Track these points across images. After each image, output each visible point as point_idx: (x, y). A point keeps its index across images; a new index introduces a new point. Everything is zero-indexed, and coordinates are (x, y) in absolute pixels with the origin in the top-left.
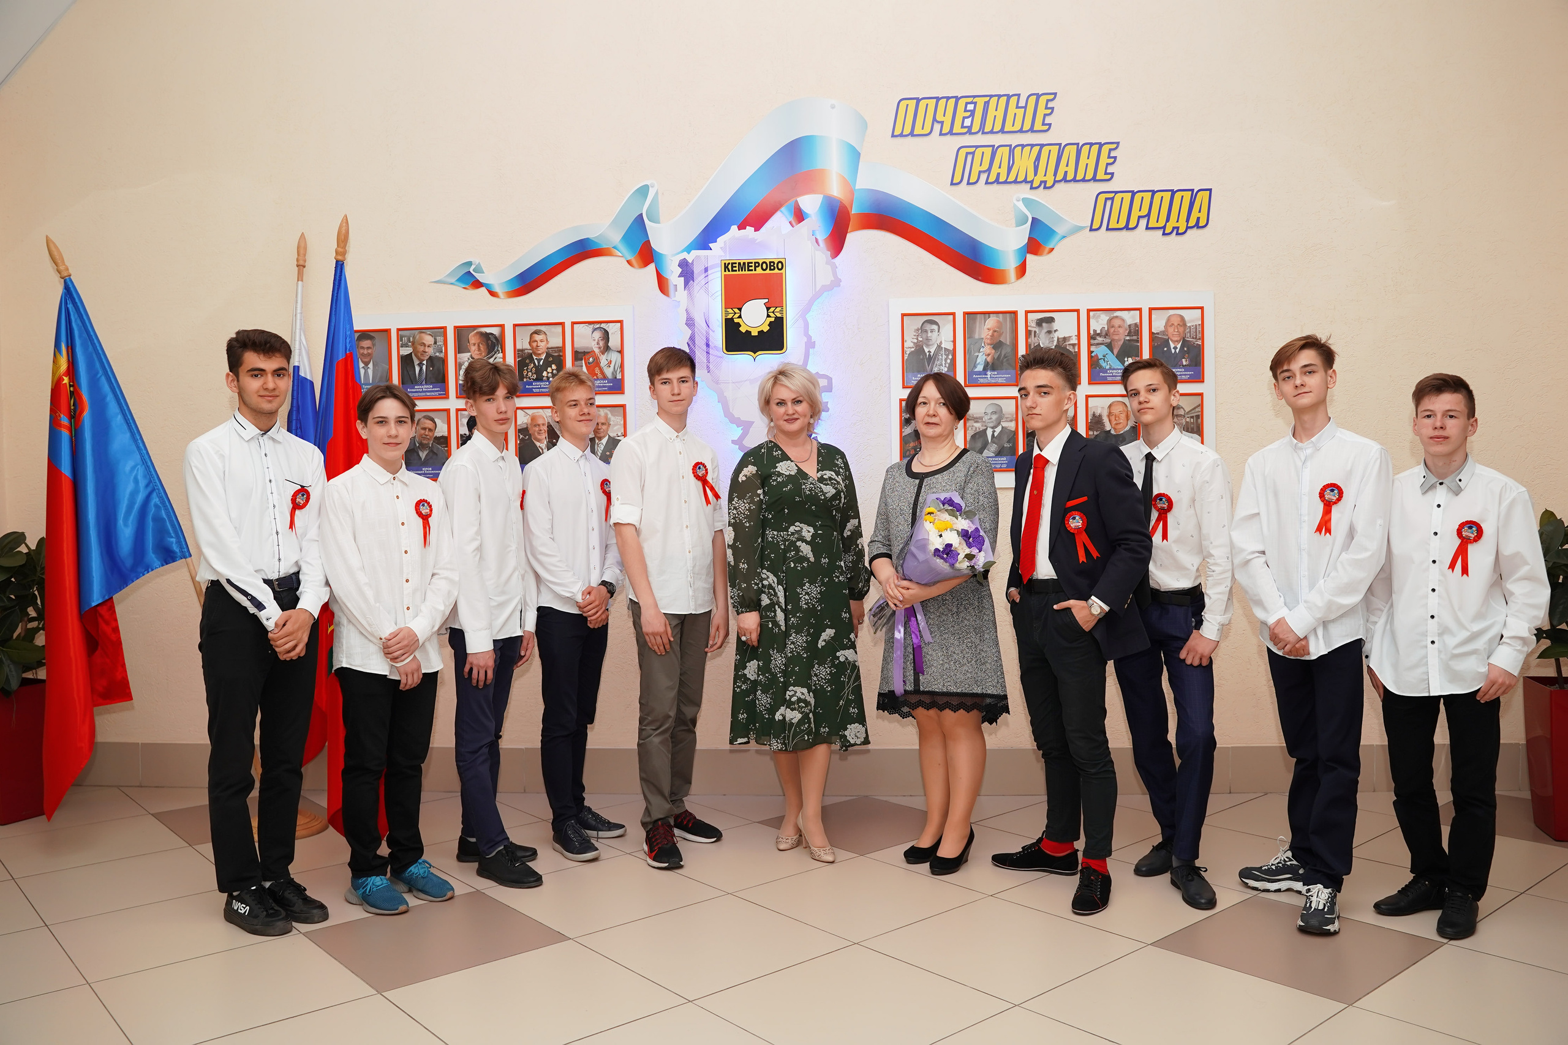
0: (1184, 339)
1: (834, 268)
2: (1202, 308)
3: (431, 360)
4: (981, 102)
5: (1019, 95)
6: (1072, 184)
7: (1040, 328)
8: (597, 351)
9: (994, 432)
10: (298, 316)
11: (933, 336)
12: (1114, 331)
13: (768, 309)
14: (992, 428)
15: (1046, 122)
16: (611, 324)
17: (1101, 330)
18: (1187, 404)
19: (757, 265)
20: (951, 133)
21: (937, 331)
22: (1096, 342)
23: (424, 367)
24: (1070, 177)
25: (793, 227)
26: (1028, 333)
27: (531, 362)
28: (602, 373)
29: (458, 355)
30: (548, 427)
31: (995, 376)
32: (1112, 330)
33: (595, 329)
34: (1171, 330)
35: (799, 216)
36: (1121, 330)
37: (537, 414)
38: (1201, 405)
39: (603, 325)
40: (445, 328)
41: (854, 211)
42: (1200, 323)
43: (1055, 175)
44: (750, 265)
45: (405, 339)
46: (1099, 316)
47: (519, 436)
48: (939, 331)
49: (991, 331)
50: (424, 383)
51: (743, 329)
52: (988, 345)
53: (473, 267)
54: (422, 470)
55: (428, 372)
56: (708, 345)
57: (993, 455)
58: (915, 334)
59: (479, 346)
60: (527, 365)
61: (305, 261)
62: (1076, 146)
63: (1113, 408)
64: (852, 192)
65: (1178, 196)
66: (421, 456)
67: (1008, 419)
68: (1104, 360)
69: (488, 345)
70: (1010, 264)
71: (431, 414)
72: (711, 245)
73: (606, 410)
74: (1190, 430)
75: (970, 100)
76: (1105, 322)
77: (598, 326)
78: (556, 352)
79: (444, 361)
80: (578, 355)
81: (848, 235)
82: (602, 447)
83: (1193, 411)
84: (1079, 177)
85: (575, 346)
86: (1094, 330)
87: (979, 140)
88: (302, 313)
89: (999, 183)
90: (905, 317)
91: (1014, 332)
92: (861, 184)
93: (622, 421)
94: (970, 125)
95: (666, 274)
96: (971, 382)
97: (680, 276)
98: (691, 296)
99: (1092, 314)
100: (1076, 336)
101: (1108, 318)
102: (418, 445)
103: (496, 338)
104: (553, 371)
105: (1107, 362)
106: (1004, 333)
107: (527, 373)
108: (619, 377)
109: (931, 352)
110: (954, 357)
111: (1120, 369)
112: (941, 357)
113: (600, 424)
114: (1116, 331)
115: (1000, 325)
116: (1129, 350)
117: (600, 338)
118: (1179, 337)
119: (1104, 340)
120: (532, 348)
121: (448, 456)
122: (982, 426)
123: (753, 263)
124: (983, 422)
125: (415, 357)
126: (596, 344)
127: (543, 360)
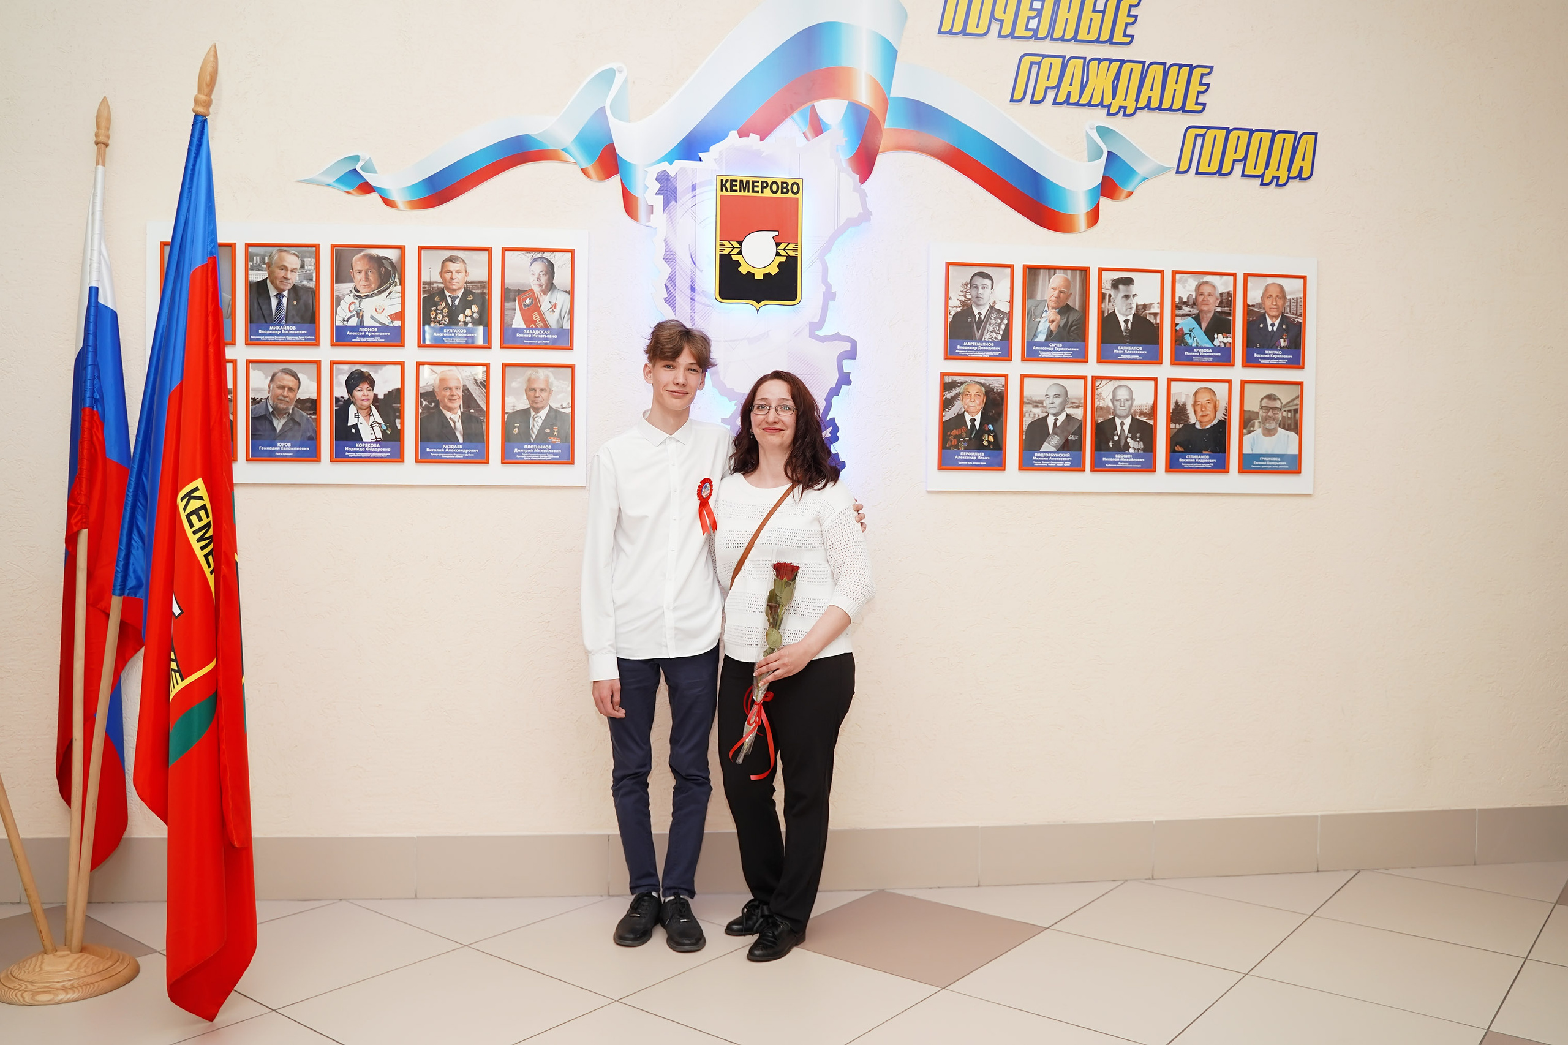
0: (1283, 314)
1: (863, 196)
2: (1304, 278)
3: (295, 289)
6: (1157, 115)
7: (1117, 291)
8: (537, 289)
9: (1056, 420)
10: (98, 215)
11: (985, 293)
12: (1203, 300)
13: (778, 244)
14: (1055, 415)
15: (1127, 33)
16: (557, 254)
17: (1188, 298)
18: (1285, 395)
19: (765, 185)
20: (1012, 35)
21: (990, 287)
22: (1181, 312)
23: (285, 301)
24: (1155, 104)
25: (809, 141)
26: (1102, 297)
27: (442, 300)
28: (543, 320)
29: (335, 285)
30: (463, 391)
31: (1060, 349)
32: (1201, 299)
33: (536, 260)
34: (1268, 302)
35: (817, 127)
36: (1211, 300)
37: (448, 373)
38: (1301, 397)
39: (547, 255)
40: (317, 247)
41: (887, 125)
42: (1302, 296)
43: (1137, 100)
44: (755, 184)
45: (257, 259)
46: (1186, 281)
47: (421, 403)
48: (992, 288)
49: (1057, 292)
50: (284, 322)
51: (743, 270)
52: (1053, 308)
53: (360, 164)
54: (276, 446)
55: (290, 307)
56: (693, 289)
57: (1054, 449)
58: (962, 289)
59: (366, 273)
60: (436, 305)
61: (108, 137)
62: (1162, 66)
63: (1199, 395)
64: (885, 101)
65: (1279, 138)
66: (275, 425)
67: (1074, 405)
68: (1190, 336)
69: (380, 274)
70: (1080, 208)
71: (293, 367)
72: (701, 155)
73: (548, 371)
74: (1286, 427)
76: (1193, 288)
77: (539, 255)
78: (478, 289)
79: (315, 293)
80: (508, 294)
81: (879, 157)
82: (540, 422)
83: (1291, 404)
84: (1165, 106)
85: (506, 281)
86: (1180, 297)
87: (1047, 47)
88: (103, 212)
89: (1069, 104)
90: (950, 267)
91: (1084, 293)
92: (898, 90)
93: (568, 386)
94: (1035, 28)
95: (637, 191)
96: (1030, 355)
97: (657, 194)
98: (671, 220)
99: (1178, 276)
100: (1158, 303)
101: (1196, 283)
102: (271, 410)
103: (392, 264)
104: (473, 314)
105: (1194, 338)
106: (1071, 294)
107: (436, 315)
108: (567, 326)
109: (981, 314)
110: (1011, 322)
111: (1209, 348)
112: (994, 321)
113: (538, 390)
114: (1205, 299)
115: (1068, 284)
116: (1220, 324)
117: (542, 271)
118: (1278, 311)
119: (1191, 310)
120: (444, 281)
121: (317, 427)
122: (1042, 412)
123: (760, 182)
124: (1044, 407)
125: (271, 285)
126: (536, 279)
127: (459, 299)
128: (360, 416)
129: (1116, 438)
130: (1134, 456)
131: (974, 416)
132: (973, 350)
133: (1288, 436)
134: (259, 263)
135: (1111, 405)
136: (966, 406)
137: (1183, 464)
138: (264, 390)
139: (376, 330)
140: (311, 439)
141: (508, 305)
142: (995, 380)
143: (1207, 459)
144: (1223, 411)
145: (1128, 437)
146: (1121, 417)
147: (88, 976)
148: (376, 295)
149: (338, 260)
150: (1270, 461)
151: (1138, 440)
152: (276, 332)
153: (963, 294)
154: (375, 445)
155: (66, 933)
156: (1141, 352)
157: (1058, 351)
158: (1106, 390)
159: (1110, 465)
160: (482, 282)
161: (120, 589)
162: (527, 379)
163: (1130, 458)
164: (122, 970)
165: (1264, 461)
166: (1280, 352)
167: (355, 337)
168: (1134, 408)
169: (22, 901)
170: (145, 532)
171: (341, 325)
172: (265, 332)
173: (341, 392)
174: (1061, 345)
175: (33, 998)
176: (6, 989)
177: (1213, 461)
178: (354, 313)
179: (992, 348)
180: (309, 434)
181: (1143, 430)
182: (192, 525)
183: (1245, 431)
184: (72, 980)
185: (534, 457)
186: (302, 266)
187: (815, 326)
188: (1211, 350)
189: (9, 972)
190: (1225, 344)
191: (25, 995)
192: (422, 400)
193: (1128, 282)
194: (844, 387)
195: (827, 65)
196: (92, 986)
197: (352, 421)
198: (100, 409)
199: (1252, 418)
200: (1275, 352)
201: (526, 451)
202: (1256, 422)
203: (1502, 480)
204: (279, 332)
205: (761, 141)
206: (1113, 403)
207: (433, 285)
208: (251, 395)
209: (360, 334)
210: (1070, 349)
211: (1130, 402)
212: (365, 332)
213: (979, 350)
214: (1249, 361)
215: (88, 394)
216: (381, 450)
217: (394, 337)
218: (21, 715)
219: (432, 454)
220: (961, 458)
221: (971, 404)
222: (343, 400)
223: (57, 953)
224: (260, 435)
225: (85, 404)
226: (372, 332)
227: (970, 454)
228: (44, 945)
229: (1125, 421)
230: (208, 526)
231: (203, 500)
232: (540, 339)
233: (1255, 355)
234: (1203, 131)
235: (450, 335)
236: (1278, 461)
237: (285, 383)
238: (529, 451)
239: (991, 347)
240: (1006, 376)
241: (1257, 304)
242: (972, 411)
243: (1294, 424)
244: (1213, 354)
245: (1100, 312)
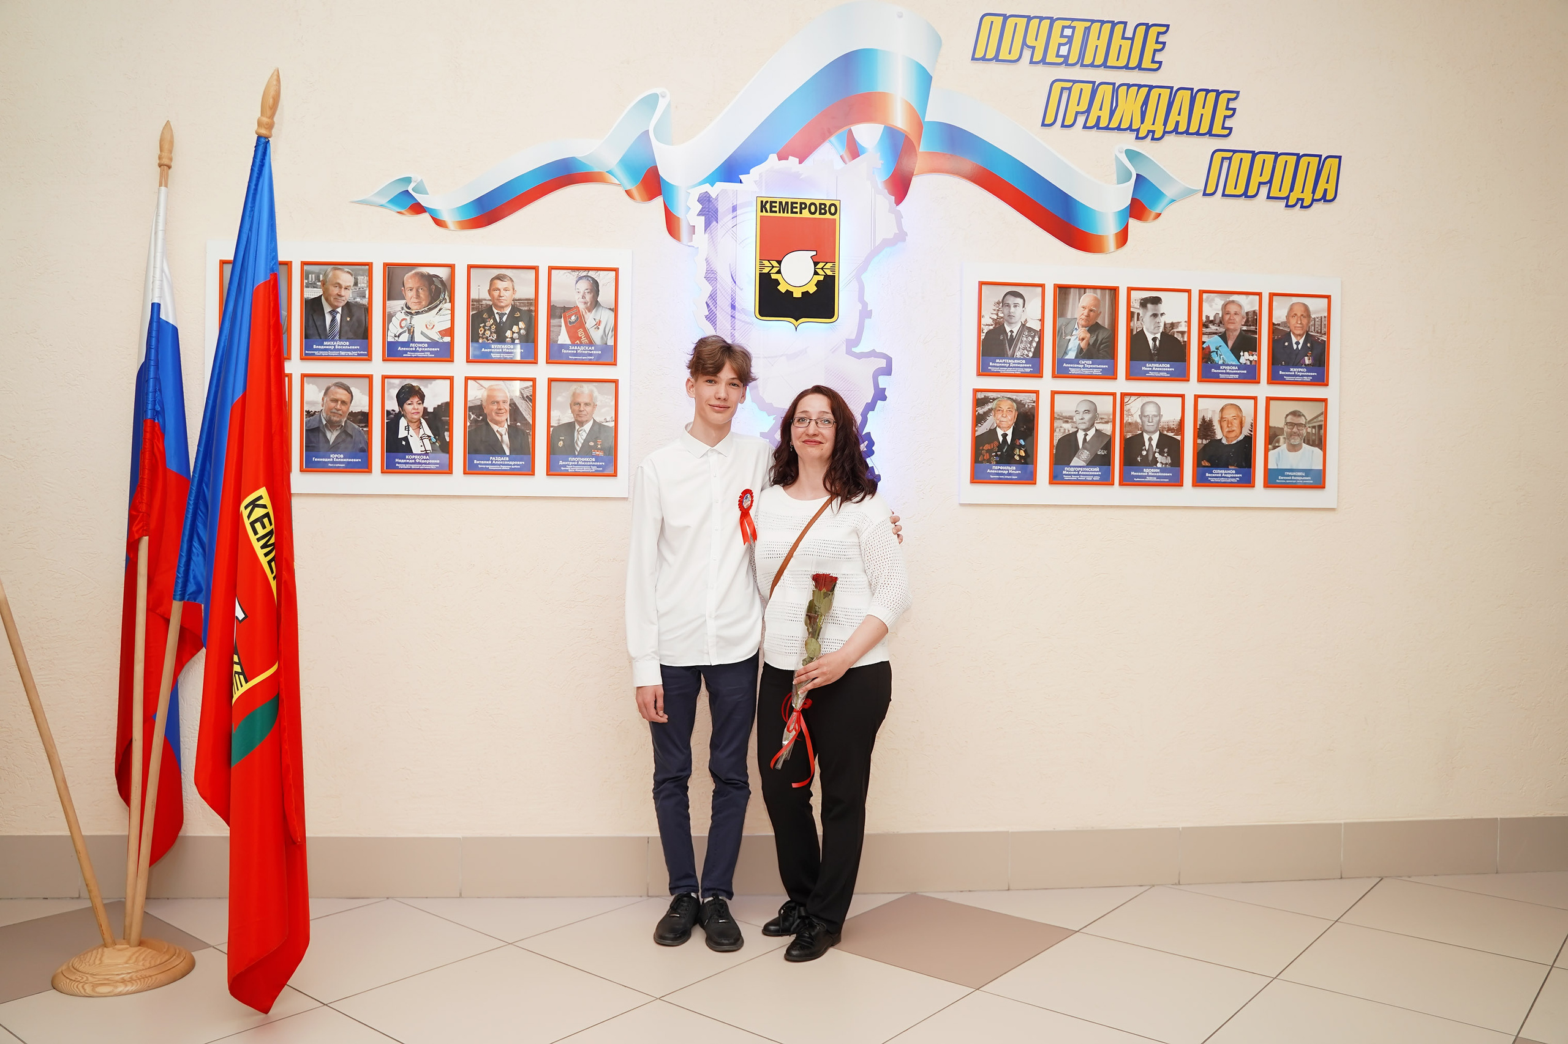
0: (1307, 332)
1: (899, 217)
2: (1328, 297)
3: (348, 307)
4: (1080, 27)
5: (1125, 23)
6: (1185, 139)
7: (1145, 310)
8: (582, 307)
9: (1086, 435)
10: (160, 234)
11: (1017, 312)
12: (1229, 319)
13: (816, 264)
14: (1085, 430)
15: (1156, 59)
16: (602, 272)
17: (1215, 317)
18: (1309, 412)
19: (803, 206)
20: (1043, 61)
21: (1022, 305)
22: (1208, 330)
23: (338, 317)
24: (1182, 128)
25: (846, 164)
26: (1131, 315)
27: (490, 317)
28: (588, 336)
29: (387, 302)
30: (510, 404)
31: (1089, 366)
32: (1227, 317)
33: (581, 278)
34: (1293, 321)
35: (854, 151)
36: (1237, 318)
37: (495, 387)
38: (1325, 413)
39: (591, 273)
40: (369, 265)
41: (922, 148)
42: (1326, 315)
43: (1165, 124)
44: (794, 205)
45: (312, 277)
46: (1213, 300)
47: (470, 415)
48: (1024, 307)
49: (1087, 310)
50: (337, 337)
51: (782, 288)
52: (1083, 326)
53: (412, 185)
54: (330, 458)
55: (343, 324)
56: (733, 307)
57: (1085, 464)
58: (995, 308)
59: (417, 291)
60: (484, 321)
61: (171, 160)
62: (1190, 91)
63: (1225, 412)
64: (919, 125)
65: (1304, 161)
66: (328, 437)
67: (1103, 421)
68: (1217, 354)
69: (430, 290)
70: (1109, 229)
71: (346, 381)
72: (741, 177)
73: (592, 386)
74: (1311, 443)
75: (1068, 23)
76: (1220, 306)
77: (584, 273)
78: (525, 306)
79: (367, 310)
80: (554, 312)
81: (914, 179)
82: (584, 435)
83: (1315, 420)
84: (1193, 129)
85: (552, 299)
86: (1206, 316)
87: (1077, 73)
88: (165, 231)
89: (1099, 128)
90: (983, 286)
91: (1113, 312)
92: (933, 115)
93: (612, 401)
94: (1066, 54)
95: (679, 212)
96: (1060, 372)
97: (698, 215)
98: (712, 240)
99: (1205, 296)
100: (1186, 322)
101: (1223, 302)
102: (324, 422)
103: (442, 282)
104: (520, 331)
105: (1220, 355)
106: (1101, 312)
107: (485, 330)
108: (611, 342)
109: (1013, 332)
110: (1042, 339)
111: (1235, 365)
112: (1025, 339)
113: (582, 405)
114: (1232, 318)
115: (1097, 303)
116: (1246, 342)
117: (587, 289)
118: (1302, 330)
119: (1218, 328)
120: (493, 298)
121: (368, 439)
122: (1072, 427)
123: (799, 203)
124: (1074, 422)
125: (325, 302)
126: (581, 297)
127: (506, 316)
128: (410, 429)
129: (1144, 453)
130: (1162, 470)
131: (1005, 430)
132: (1005, 367)
133: (1313, 452)
134: (314, 280)
135: (1139, 421)
136: (998, 422)
137: (1209, 479)
138: (319, 404)
139: (426, 345)
140: (363, 450)
141: (554, 322)
142: (1025, 396)
143: (1233, 474)
144: (1249, 427)
145: (1155, 452)
146: (1150, 432)
147: (146, 969)
148: (426, 312)
149: (390, 279)
150: (1295, 476)
151: (1166, 455)
152: (330, 347)
153: (995, 312)
154: (424, 457)
155: (125, 926)
156: (1169, 369)
157: (1088, 368)
158: (1134, 407)
159: (1138, 479)
160: (529, 300)
161: (180, 594)
162: (572, 393)
163: (1158, 472)
164: (179, 963)
165: (1288, 476)
166: (1305, 370)
167: (406, 352)
168: (1162, 424)
169: (81, 895)
170: (205, 539)
171: (393, 340)
172: (320, 347)
173: (392, 405)
174: (1091, 362)
175: (93, 990)
176: (68, 981)
177: (1239, 475)
178: (405, 329)
179: (1024, 365)
180: (361, 447)
181: (1171, 445)
182: (256, 533)
183: (1270, 446)
184: (131, 973)
185: (578, 469)
186: (356, 284)
187: (852, 343)
188: (1237, 368)
189: (70, 964)
190: (1251, 362)
191: (86, 986)
192: (471, 413)
193: (1156, 301)
194: (879, 403)
195: (863, 90)
196: (150, 979)
197: (402, 433)
198: (161, 420)
199: (1277, 434)
200: (1300, 369)
201: (570, 463)
202: (1281, 438)
203: (1524, 495)
204: (333, 347)
205: (800, 163)
206: (1141, 419)
207: (481, 302)
208: (306, 408)
209: (411, 349)
210: (1100, 366)
211: (1158, 418)
212: (416, 348)
213: (1011, 367)
214: (1275, 379)
215: (150, 406)
216: (431, 461)
217: (445, 353)
218: (82, 716)
219: (480, 466)
220: (993, 471)
221: (1003, 419)
222: (394, 413)
223: (116, 946)
224: (314, 447)
225: (147, 415)
226: (422, 347)
227: (1001, 468)
228: (104, 939)
229: (1152, 437)
230: (270, 533)
231: (267, 508)
232: (584, 355)
233: (1281, 373)
234: (1229, 154)
235: (498, 350)
236: (1303, 476)
237: (338, 396)
238: (573, 463)
239: (1022, 364)
240: (1037, 392)
241: (1282, 322)
242: (1004, 426)
243: (1319, 441)
244: (1239, 372)
245: (1129, 332)
